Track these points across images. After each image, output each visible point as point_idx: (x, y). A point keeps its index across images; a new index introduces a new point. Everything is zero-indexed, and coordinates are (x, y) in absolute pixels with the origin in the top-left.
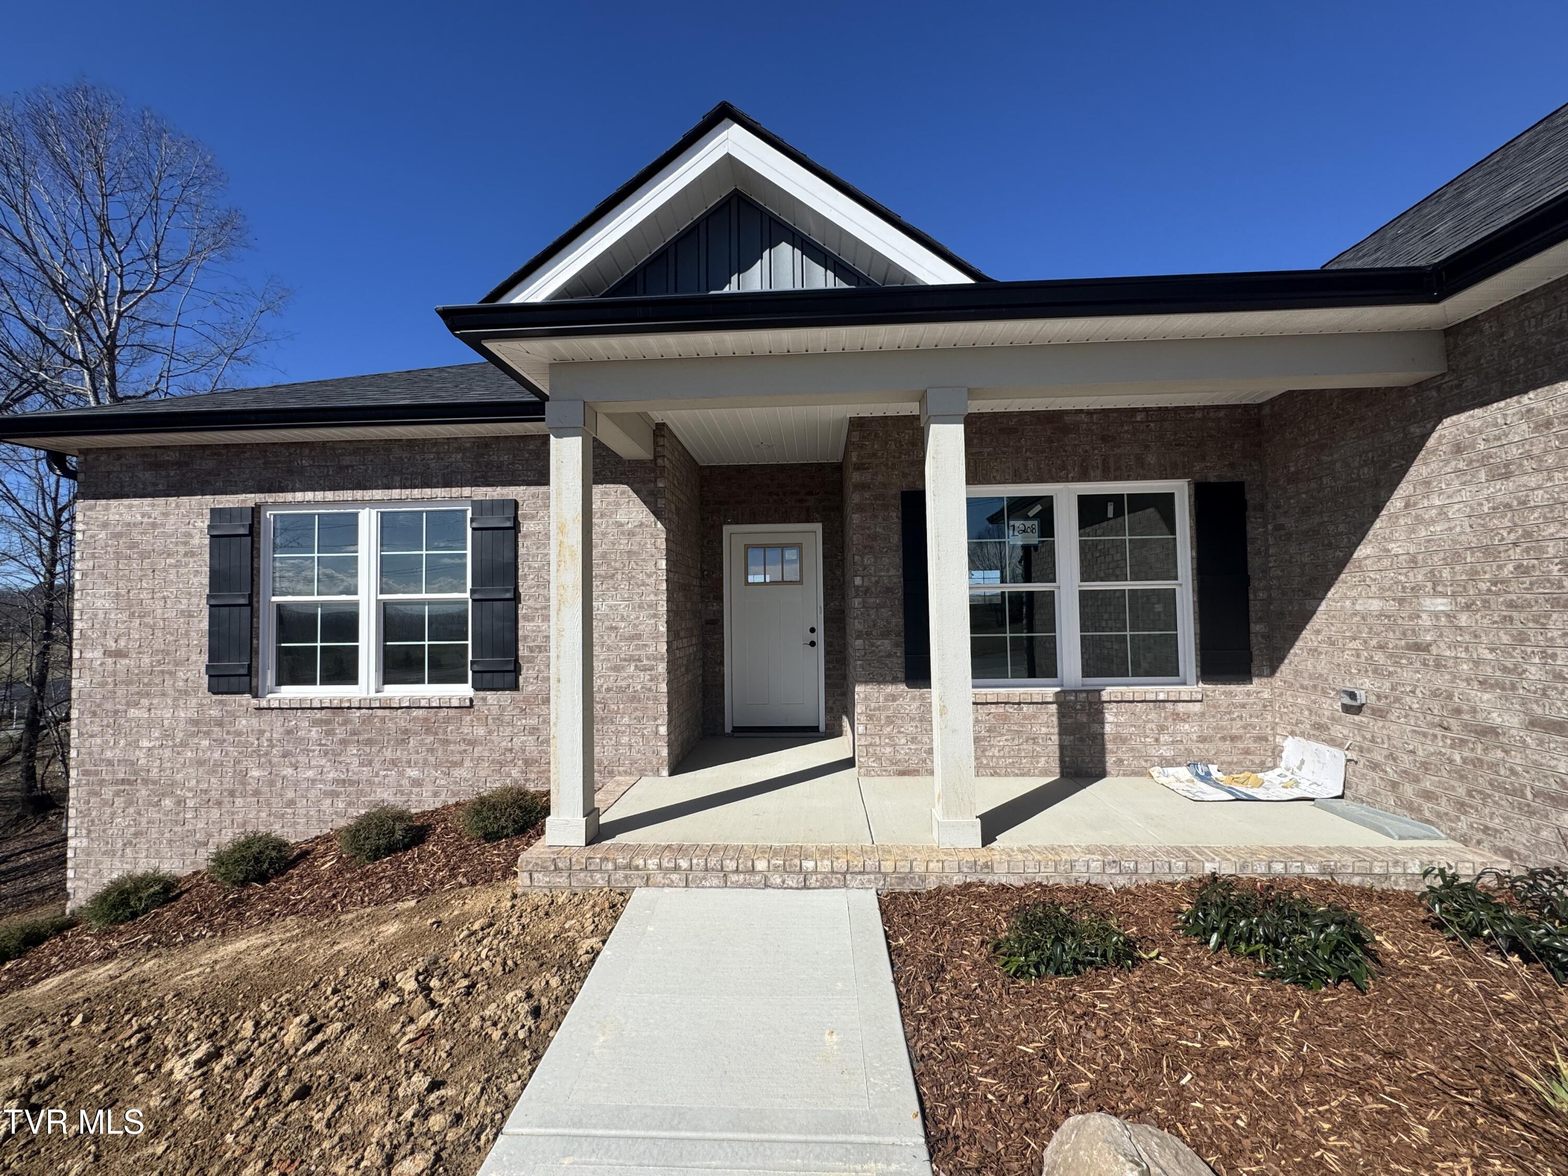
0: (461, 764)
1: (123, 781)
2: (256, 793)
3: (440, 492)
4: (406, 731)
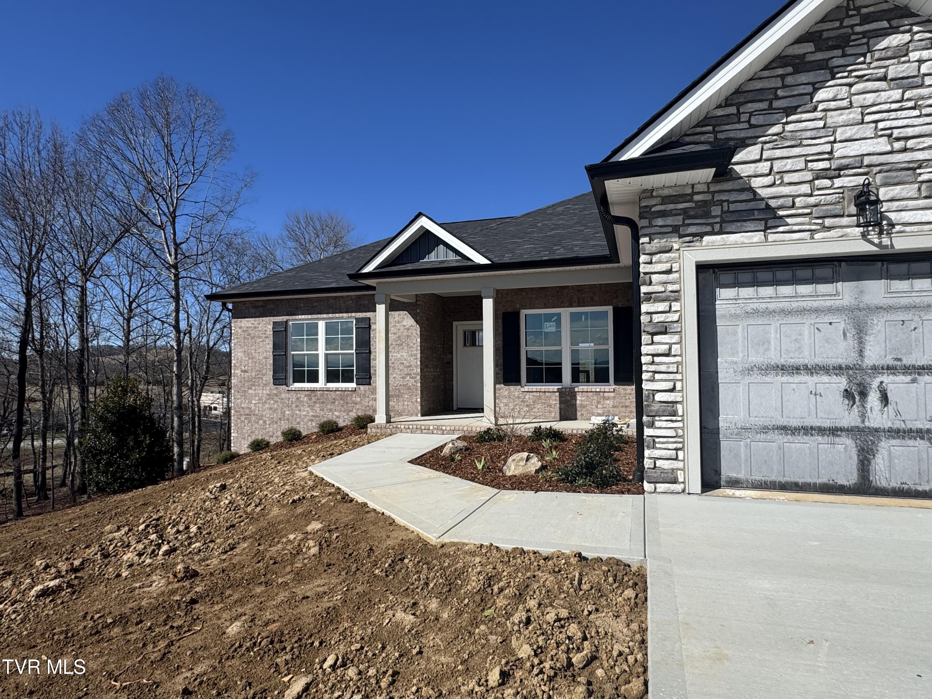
0: (352, 411)
1: (247, 415)
2: (288, 419)
3: (345, 315)
4: (334, 399)
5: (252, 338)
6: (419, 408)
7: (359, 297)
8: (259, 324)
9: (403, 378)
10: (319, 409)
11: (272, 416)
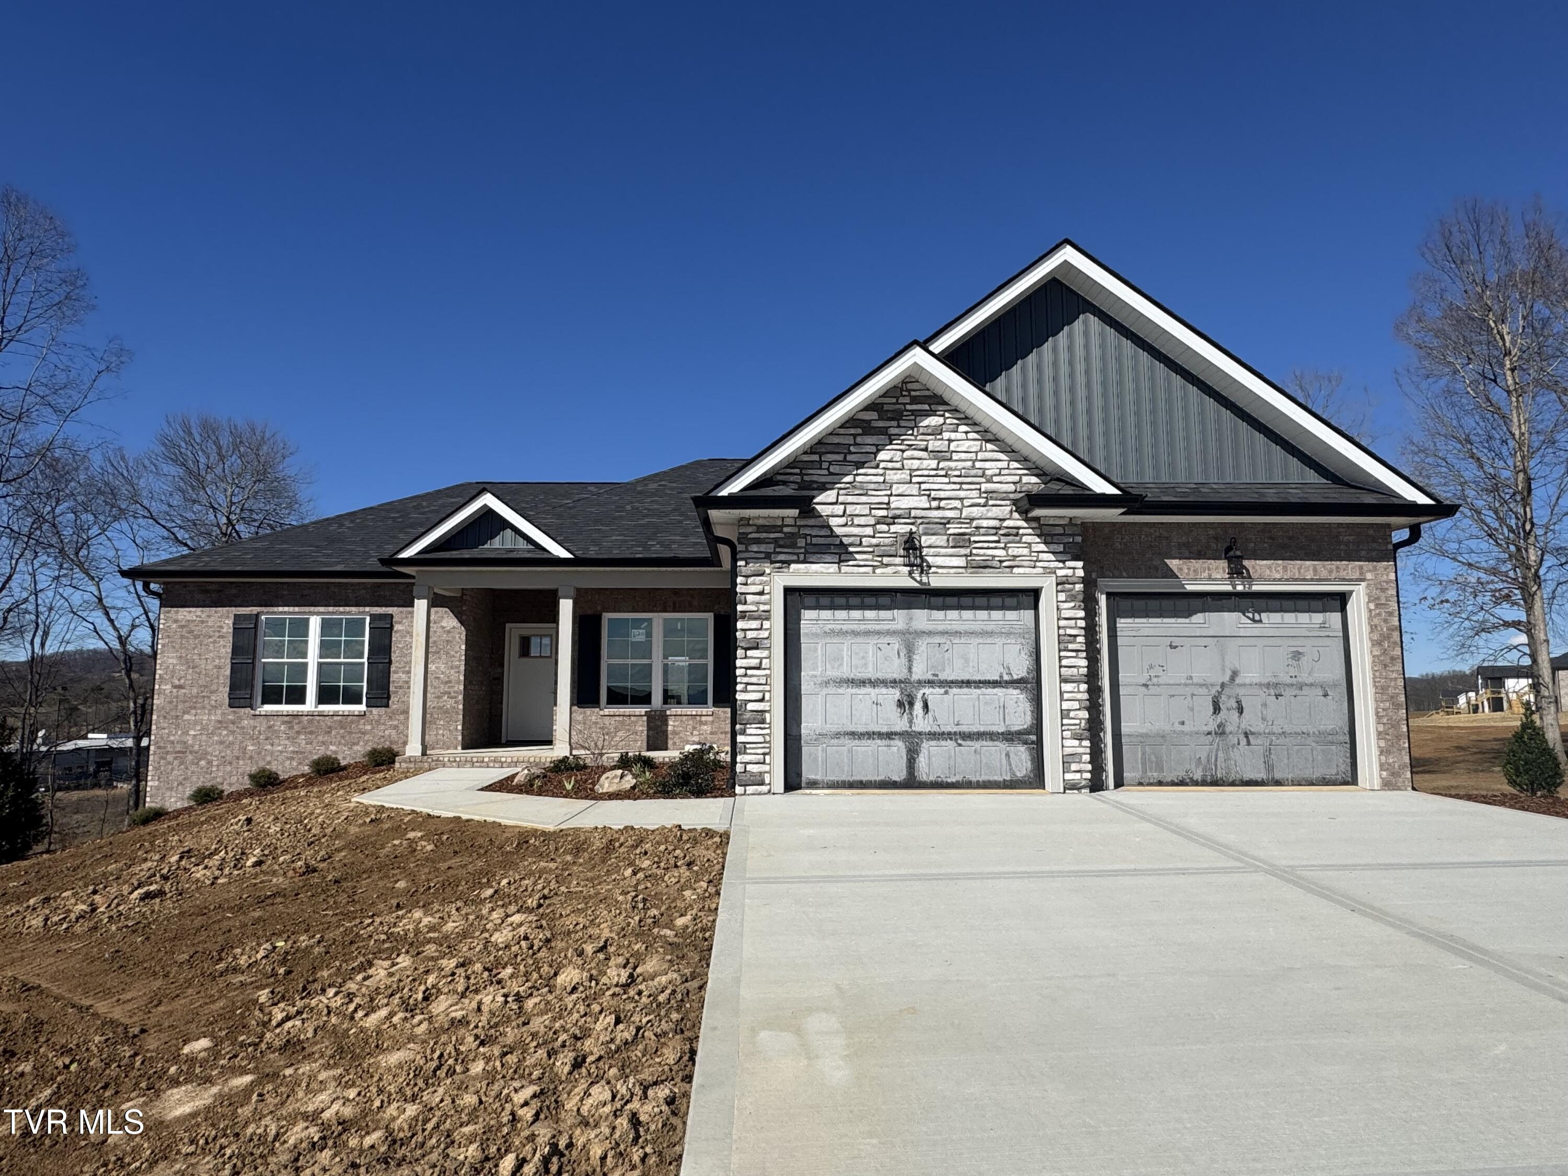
0: (358, 744)
1: (179, 752)
2: (251, 758)
3: (354, 609)
4: (330, 727)
5: (196, 637)
6: (460, 738)
7: (379, 585)
8: (209, 616)
9: (438, 697)
10: (304, 742)
11: (223, 754)
